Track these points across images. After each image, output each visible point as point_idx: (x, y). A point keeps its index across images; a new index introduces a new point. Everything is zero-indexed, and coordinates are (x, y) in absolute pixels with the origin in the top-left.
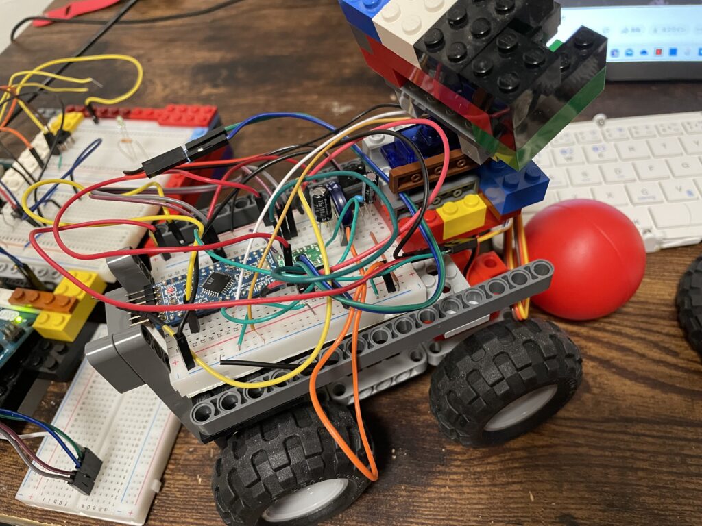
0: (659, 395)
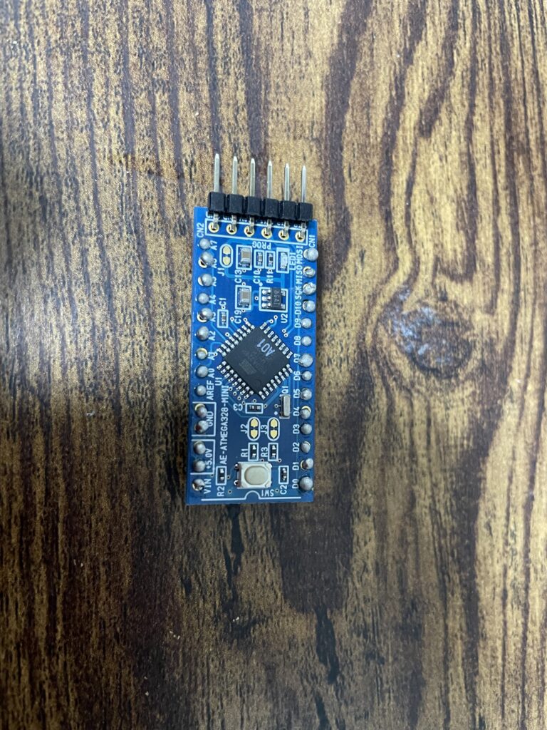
0: (318, 70)
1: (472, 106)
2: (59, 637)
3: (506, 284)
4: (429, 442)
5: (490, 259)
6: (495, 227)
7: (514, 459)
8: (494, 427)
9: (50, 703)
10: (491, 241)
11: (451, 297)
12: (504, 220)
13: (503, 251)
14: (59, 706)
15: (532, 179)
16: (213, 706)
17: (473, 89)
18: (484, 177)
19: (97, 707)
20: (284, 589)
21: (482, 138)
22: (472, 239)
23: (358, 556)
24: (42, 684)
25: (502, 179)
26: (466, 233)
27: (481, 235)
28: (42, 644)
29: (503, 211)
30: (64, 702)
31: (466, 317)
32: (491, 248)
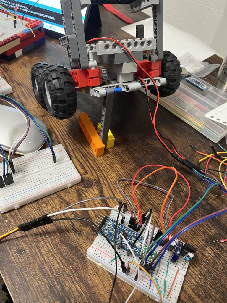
1: (75, 154)
2: (53, 248)
3: (93, 171)
4: (93, 196)
5: (89, 170)
6: (87, 166)
7: (108, 191)
8: (102, 189)
9: (56, 257)
10: (87, 168)
11: (86, 177)
12: (88, 164)
13: (90, 168)
14: (58, 257)
15: (89, 157)
16: (81, 246)
17: (74, 152)
18: (82, 161)
19: (63, 254)
20: (83, 225)
21: (79, 157)
22: (84, 169)
23: (91, 216)
24: (54, 255)
25: (84, 160)
26: (83, 169)
27: (86, 168)
28: (51, 250)
29: (87, 163)
30: (58, 256)
31: (89, 178)
32: (88, 168)
